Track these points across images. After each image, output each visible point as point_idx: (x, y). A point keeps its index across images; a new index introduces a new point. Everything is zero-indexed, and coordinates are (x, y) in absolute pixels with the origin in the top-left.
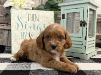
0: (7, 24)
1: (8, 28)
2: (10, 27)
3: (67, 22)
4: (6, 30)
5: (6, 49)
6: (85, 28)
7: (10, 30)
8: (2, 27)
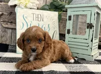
0: (11, 22)
1: (12, 27)
3: (73, 23)
4: (10, 28)
5: (10, 48)
6: (91, 30)
7: (16, 29)
8: (6, 26)
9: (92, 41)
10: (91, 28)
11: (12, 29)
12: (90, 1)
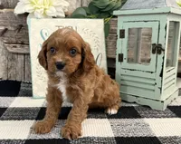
7: (29, 54)
9: (161, 75)
10: (159, 52)
11: (24, 54)
12: (157, 3)
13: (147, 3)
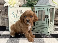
0: (6, 15)
1: (7, 17)
2: (8, 17)
5: (6, 28)
6: (48, 19)
8: (4, 17)
9: (48, 25)
11: (7, 18)
12: (47, 3)
13: (44, 3)
